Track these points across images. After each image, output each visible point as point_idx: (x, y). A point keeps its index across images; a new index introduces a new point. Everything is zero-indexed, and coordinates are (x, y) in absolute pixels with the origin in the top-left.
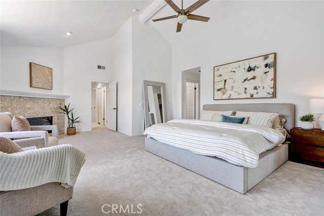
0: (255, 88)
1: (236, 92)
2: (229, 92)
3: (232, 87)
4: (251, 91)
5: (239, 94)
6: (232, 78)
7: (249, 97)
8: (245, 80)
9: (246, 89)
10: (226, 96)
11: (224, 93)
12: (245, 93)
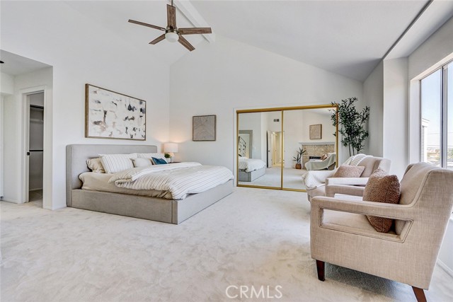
0: (134, 129)
1: (118, 130)
2: (110, 129)
3: (114, 123)
4: (131, 132)
5: (121, 133)
6: (114, 112)
7: (130, 138)
8: (126, 118)
9: (127, 128)
10: (106, 134)
11: (103, 129)
12: (126, 132)
